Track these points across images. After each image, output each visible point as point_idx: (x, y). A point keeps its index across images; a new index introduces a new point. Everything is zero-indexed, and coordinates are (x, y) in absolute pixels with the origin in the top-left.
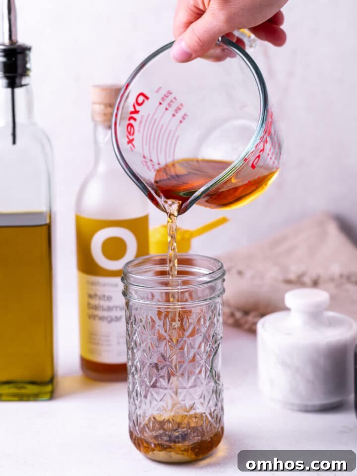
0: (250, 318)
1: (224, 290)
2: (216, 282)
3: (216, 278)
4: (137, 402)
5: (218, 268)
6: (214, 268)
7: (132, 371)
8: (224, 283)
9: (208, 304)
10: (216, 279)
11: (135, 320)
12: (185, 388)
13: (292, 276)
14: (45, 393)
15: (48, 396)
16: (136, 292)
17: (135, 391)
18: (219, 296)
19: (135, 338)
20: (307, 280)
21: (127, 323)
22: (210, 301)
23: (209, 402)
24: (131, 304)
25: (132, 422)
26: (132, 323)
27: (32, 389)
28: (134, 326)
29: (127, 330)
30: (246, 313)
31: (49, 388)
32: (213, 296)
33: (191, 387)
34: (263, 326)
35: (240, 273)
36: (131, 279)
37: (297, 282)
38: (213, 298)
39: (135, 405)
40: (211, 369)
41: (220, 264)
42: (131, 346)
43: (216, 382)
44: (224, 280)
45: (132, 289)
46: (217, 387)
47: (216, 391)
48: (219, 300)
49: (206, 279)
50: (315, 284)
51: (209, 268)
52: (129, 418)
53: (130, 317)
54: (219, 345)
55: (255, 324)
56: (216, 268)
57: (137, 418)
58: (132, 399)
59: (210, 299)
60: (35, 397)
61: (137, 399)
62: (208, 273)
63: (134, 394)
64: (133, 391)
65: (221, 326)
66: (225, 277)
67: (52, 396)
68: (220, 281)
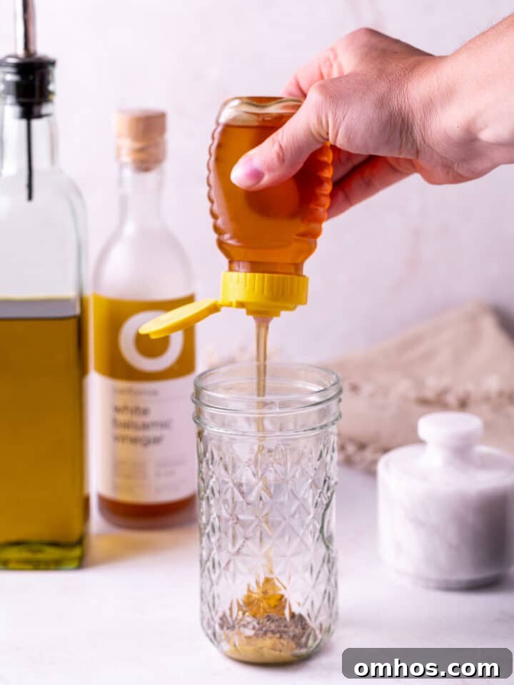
0: (368, 454)
1: (340, 415)
2: (329, 403)
3: (328, 397)
4: (214, 577)
5: (332, 382)
6: (326, 382)
7: (207, 531)
8: (341, 404)
9: (317, 435)
10: (328, 400)
11: (213, 458)
12: (284, 556)
13: (430, 394)
14: (71, 560)
15: (75, 564)
16: (213, 416)
17: (211, 559)
18: (333, 424)
19: (211, 483)
20: (451, 399)
21: (200, 462)
22: (321, 431)
23: (317, 577)
24: (205, 433)
25: (206, 605)
26: (207, 461)
27: (52, 553)
28: (211, 467)
29: (200, 472)
30: (362, 446)
31: (76, 552)
32: (323, 423)
33: (293, 555)
34: (387, 465)
35: (355, 388)
36: (206, 398)
37: (436, 403)
38: (326, 426)
39: (211, 579)
40: (322, 528)
41: (334, 376)
42: (206, 496)
43: (328, 547)
44: (340, 400)
45: (208, 411)
46: (329, 555)
47: (329, 561)
48: (333, 429)
49: (315, 399)
50: (463, 405)
51: (320, 383)
52: (202, 599)
53: (205, 454)
54: (332, 494)
55: (375, 462)
56: (329, 382)
57: (214, 598)
58: (206, 572)
59: (322, 427)
60: (56, 565)
61: (214, 572)
62: (317, 390)
63: (210, 564)
64: (208, 560)
65: (337, 468)
66: (342, 396)
67: (81, 563)
68: (334, 402)
